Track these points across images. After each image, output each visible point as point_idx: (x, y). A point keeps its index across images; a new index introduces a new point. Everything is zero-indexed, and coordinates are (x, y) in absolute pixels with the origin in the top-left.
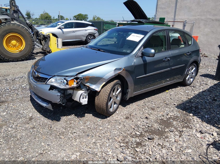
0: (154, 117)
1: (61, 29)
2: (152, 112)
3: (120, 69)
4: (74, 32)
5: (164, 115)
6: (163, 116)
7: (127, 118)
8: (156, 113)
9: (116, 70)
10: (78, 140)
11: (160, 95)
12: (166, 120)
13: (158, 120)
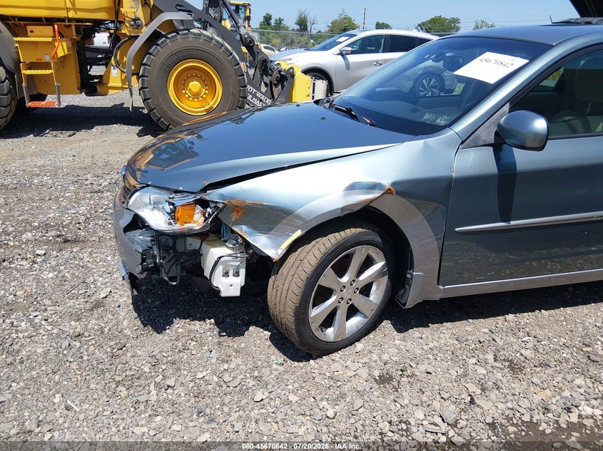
0: (497, 404)
1: (343, 56)
2: (504, 380)
3: (373, 187)
4: (381, 64)
5: (553, 407)
6: (547, 410)
7: (384, 380)
8: (518, 387)
9: (352, 187)
10: (159, 418)
11: (583, 310)
12: (548, 431)
13: (513, 425)
